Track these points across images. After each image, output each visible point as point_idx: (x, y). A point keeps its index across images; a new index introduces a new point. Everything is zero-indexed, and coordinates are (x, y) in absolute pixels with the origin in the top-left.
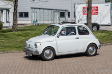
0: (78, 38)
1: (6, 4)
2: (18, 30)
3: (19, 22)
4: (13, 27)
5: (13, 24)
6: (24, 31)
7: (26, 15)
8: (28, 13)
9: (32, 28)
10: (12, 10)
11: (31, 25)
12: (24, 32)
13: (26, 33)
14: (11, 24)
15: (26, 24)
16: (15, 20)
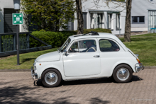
0: (98, 57)
1: (116, 5)
2: (131, 40)
3: (132, 29)
4: (125, 35)
5: (126, 32)
6: (139, 40)
7: (142, 19)
8: (144, 17)
9: (150, 37)
10: (123, 14)
11: (148, 33)
12: (140, 42)
13: (142, 44)
14: (123, 32)
15: (141, 32)
16: (128, 26)
